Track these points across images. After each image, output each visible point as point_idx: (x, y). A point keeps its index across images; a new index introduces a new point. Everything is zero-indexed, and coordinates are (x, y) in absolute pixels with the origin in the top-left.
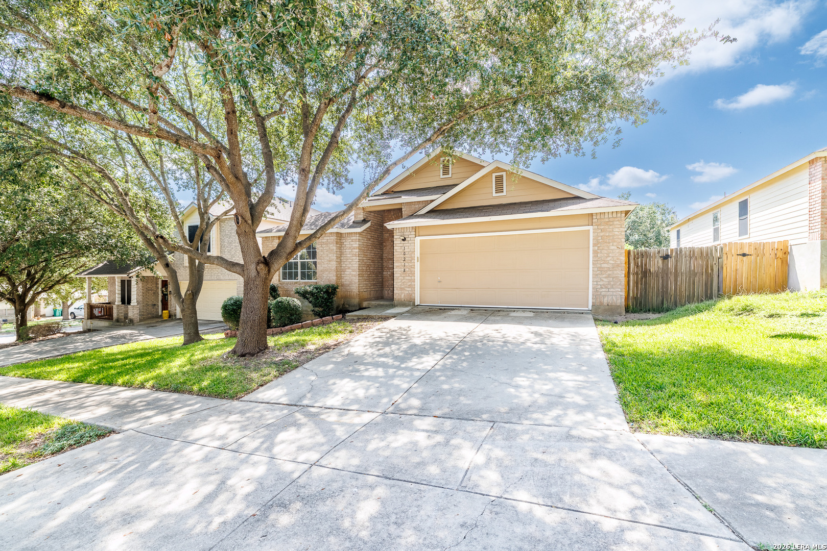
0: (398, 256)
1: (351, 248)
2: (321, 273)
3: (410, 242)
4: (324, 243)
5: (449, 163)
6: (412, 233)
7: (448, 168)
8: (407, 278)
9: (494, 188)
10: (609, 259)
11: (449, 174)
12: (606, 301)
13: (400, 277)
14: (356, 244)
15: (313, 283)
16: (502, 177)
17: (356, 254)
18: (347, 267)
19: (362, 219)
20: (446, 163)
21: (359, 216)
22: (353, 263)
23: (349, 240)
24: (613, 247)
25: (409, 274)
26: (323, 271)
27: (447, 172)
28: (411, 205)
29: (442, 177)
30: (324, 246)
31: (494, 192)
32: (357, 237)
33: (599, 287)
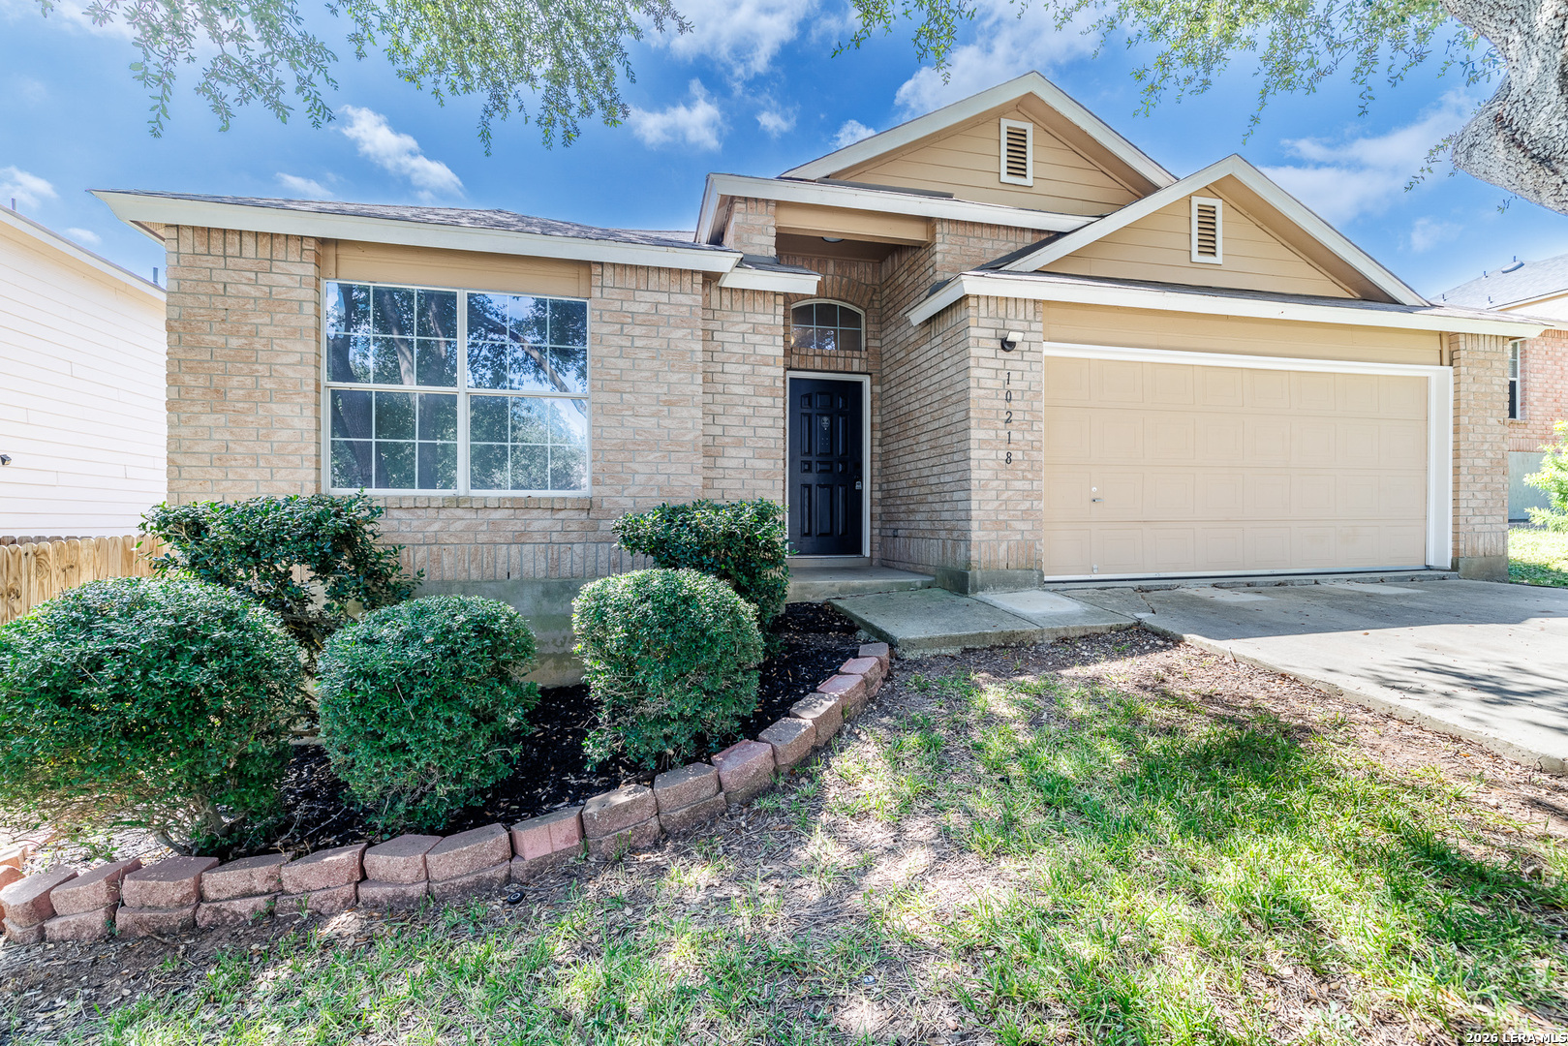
0: (986, 404)
1: (752, 359)
2: (621, 457)
3: (1028, 356)
4: (639, 319)
5: (1025, 141)
6: (1034, 326)
7: (1023, 156)
8: (1018, 485)
9: (1195, 237)
10: (1486, 446)
11: (1025, 176)
12: (1481, 547)
13: (995, 484)
14: (774, 345)
15: (569, 506)
16: (1214, 212)
17: (773, 388)
18: (727, 440)
19: (773, 252)
20: (1017, 141)
21: (757, 239)
22: (760, 424)
23: (738, 323)
24: (1492, 421)
25: (1023, 471)
26: (631, 447)
27: (1017, 167)
28: (969, 237)
29: (1005, 178)
30: (638, 331)
31: (1195, 249)
32: (775, 315)
33: (1471, 512)
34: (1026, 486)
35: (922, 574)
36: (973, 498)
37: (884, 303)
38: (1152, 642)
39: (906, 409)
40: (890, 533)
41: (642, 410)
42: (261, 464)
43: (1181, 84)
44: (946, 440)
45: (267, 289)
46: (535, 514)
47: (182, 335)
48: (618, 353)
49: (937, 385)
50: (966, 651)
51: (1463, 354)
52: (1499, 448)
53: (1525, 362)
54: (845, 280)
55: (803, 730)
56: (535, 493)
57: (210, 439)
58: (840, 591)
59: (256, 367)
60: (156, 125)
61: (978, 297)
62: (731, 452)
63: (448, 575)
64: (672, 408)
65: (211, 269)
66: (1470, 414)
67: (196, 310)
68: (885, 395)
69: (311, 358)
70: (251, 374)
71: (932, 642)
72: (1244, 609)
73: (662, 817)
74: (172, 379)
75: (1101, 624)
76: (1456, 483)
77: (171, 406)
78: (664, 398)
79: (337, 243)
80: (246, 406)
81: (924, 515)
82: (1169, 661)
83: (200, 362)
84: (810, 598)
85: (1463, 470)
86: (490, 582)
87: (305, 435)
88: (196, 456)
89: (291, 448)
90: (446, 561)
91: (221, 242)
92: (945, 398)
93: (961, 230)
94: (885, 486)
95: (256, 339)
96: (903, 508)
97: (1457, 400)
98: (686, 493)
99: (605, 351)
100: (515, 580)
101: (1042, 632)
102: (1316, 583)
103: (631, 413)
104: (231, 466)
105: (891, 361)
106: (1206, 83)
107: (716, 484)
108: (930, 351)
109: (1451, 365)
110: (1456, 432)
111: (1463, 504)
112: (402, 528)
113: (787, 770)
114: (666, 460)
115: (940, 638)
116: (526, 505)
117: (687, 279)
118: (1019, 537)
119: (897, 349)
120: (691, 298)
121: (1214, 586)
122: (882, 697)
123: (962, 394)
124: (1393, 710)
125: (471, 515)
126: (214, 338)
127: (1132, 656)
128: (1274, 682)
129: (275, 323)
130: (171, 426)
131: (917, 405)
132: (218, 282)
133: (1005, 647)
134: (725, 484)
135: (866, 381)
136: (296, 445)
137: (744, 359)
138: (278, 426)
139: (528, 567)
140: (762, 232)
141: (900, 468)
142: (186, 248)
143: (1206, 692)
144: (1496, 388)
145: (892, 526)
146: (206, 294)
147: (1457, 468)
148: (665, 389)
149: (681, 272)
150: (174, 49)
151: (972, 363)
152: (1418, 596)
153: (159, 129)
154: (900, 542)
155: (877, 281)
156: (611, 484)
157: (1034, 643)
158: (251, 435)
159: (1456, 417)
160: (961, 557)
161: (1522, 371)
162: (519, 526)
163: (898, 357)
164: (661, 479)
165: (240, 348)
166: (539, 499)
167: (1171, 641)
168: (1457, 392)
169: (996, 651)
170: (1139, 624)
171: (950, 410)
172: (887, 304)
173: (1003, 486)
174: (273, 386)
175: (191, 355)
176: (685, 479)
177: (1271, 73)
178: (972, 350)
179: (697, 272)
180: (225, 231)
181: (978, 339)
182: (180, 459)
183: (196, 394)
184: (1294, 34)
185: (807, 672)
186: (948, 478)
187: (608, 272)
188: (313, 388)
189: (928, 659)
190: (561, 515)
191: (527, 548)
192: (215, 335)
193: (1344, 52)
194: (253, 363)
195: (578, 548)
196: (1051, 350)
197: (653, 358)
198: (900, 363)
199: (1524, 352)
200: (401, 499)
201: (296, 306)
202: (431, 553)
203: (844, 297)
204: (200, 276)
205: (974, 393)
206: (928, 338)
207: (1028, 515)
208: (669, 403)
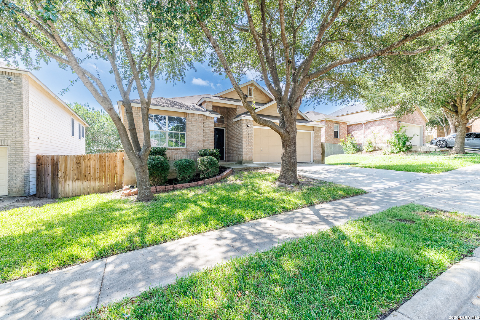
0: (245, 135)
2: (191, 142)
3: (251, 128)
4: (194, 121)
5: (252, 90)
6: (252, 124)
7: (251, 92)
10: (318, 143)
11: (252, 96)
12: (317, 159)
14: (213, 125)
15: (184, 149)
17: (213, 132)
18: (206, 140)
19: (213, 110)
20: (250, 90)
21: (209, 107)
22: (211, 137)
23: (207, 121)
24: (319, 140)
25: (250, 146)
26: (193, 141)
27: (250, 94)
28: (242, 108)
29: (248, 96)
30: (194, 123)
34: (250, 148)
35: (235, 162)
36: (243, 150)
37: (228, 115)
38: (265, 168)
39: (232, 135)
41: (194, 135)
44: (238, 141)
45: (139, 115)
48: (191, 126)
49: (238, 131)
50: (242, 169)
51: (315, 129)
52: (320, 144)
54: (221, 111)
56: (178, 147)
59: (137, 127)
61: (244, 119)
62: (206, 142)
66: (316, 138)
68: (228, 132)
76: (314, 149)
81: (235, 152)
85: (315, 147)
86: (172, 161)
92: (239, 134)
94: (228, 148)
96: (231, 151)
97: (314, 136)
98: (201, 148)
99: (189, 126)
105: (229, 126)
108: (236, 126)
109: (313, 131)
110: (314, 141)
111: (315, 152)
114: (198, 143)
115: (238, 168)
116: (177, 149)
118: (250, 156)
119: (231, 124)
120: (201, 118)
123: (241, 134)
125: (169, 151)
131: (234, 134)
135: (225, 129)
137: (208, 127)
139: (177, 159)
141: (231, 145)
144: (319, 135)
145: (229, 155)
148: (198, 132)
149: (200, 115)
151: (243, 129)
154: (230, 157)
155: (227, 112)
156: (189, 146)
157: (251, 169)
159: (314, 139)
160: (241, 159)
161: (339, 129)
162: (176, 152)
164: (197, 146)
169: (246, 169)
171: (239, 136)
172: (229, 118)
173: (247, 148)
174: (140, 130)
176: (201, 146)
178: (243, 127)
179: (203, 114)
180: (133, 107)
181: (244, 125)
186: (239, 147)
187: (189, 114)
189: (237, 170)
190: (182, 151)
191: (177, 156)
195: (185, 156)
196: (254, 127)
197: (196, 127)
198: (231, 127)
203: (221, 114)
205: (243, 134)
206: (236, 124)
207: (251, 152)
208: (198, 134)
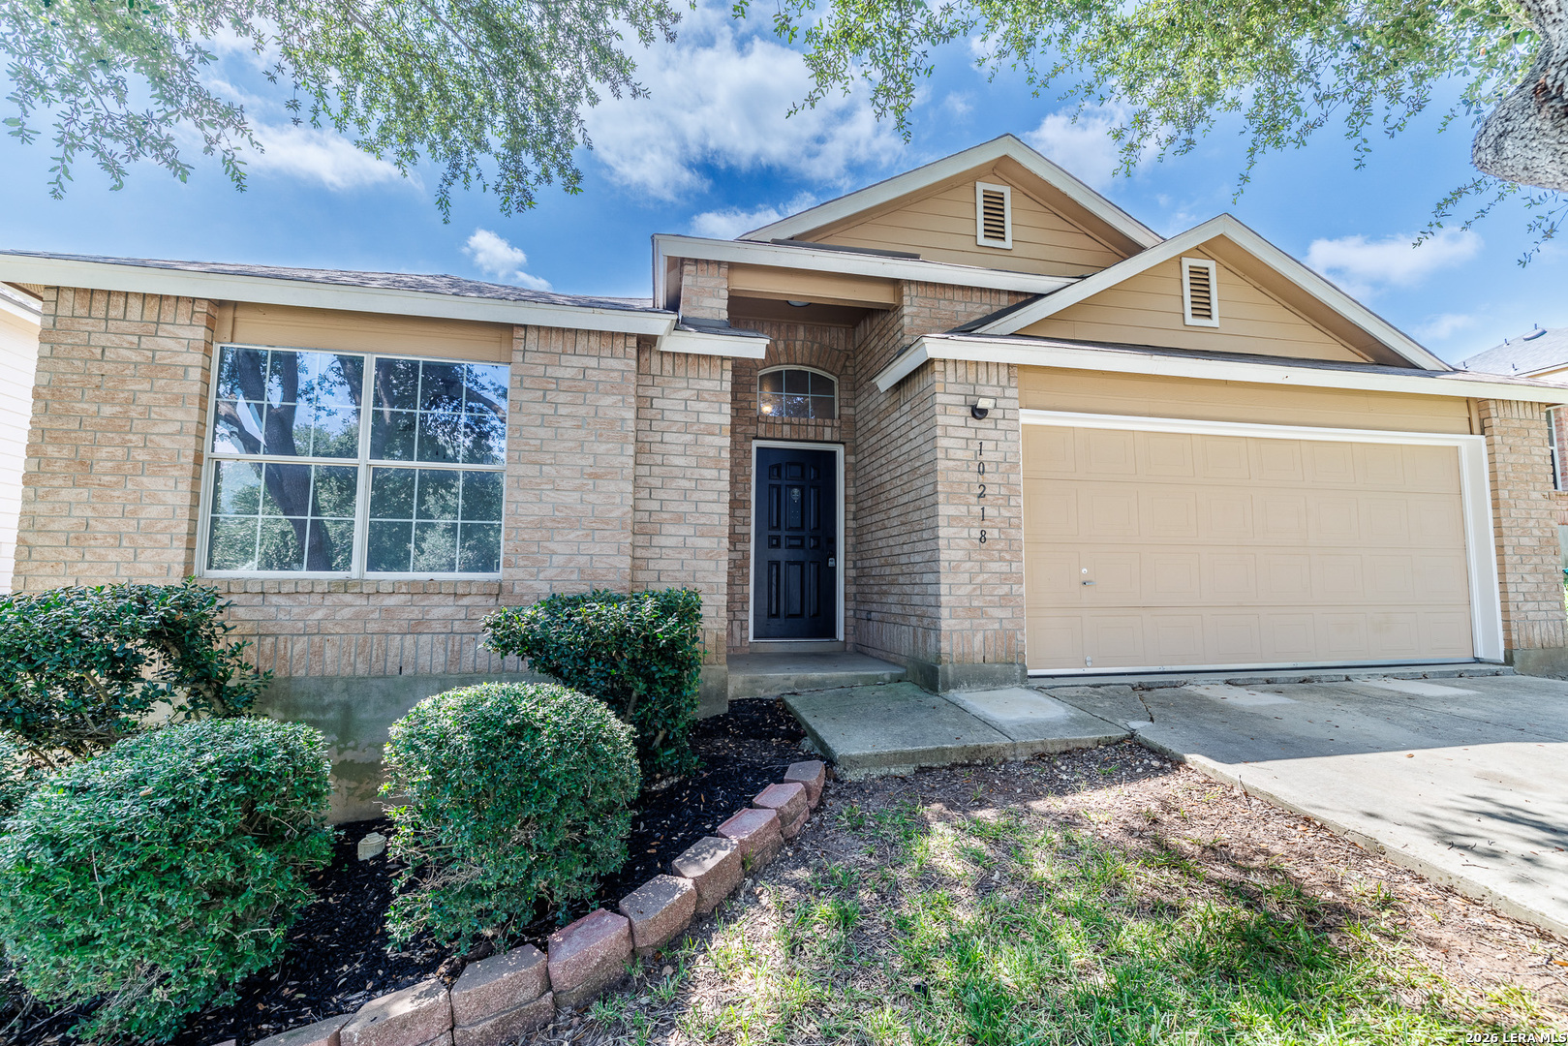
0: (956, 476)
1: (695, 428)
2: (538, 535)
3: (1002, 424)
4: (564, 385)
5: (1002, 204)
6: (1009, 393)
7: (1001, 219)
8: (995, 566)
9: (1188, 300)
10: (1532, 523)
11: (1003, 239)
12: (1537, 638)
13: (968, 565)
14: (720, 412)
15: (474, 590)
16: (1207, 274)
17: (718, 459)
18: (665, 516)
19: (725, 315)
20: (994, 204)
21: (708, 302)
22: (702, 498)
23: (680, 389)
24: (1535, 495)
25: (1000, 551)
26: (549, 524)
27: (995, 230)
28: (939, 300)
29: (982, 241)
30: (562, 398)
31: (1188, 312)
32: (722, 381)
33: (1521, 598)
34: (1004, 567)
35: (894, 664)
36: (942, 581)
37: (857, 369)
38: (1146, 761)
39: (878, 481)
40: (864, 615)
41: (564, 484)
42: (124, 544)
43: (1164, 145)
44: (916, 516)
45: (150, 354)
46: (436, 599)
47: (50, 403)
48: (539, 422)
49: (906, 456)
50: (921, 770)
51: (1495, 422)
52: (1547, 525)
53: (1562, 430)
54: (816, 346)
55: (677, 896)
56: (440, 576)
57: (69, 516)
58: (797, 685)
59: (130, 437)
60: (56, 186)
61: (945, 361)
62: (669, 529)
63: (330, 670)
64: (597, 481)
65: (90, 333)
66: (1510, 487)
67: (69, 376)
68: (859, 466)
69: (192, 428)
70: (123, 444)
71: (879, 759)
72: (1260, 717)
73: (458, 1032)
74: (33, 450)
75: (1087, 736)
76: (1501, 564)
77: (28, 479)
78: (589, 470)
79: (236, 305)
80: (114, 479)
81: (896, 598)
82: (1165, 792)
83: (66, 431)
84: (761, 693)
85: (1508, 550)
86: (378, 678)
87: (178, 511)
88: (51, 534)
89: (160, 526)
90: (329, 653)
91: (104, 304)
92: (914, 470)
93: (930, 292)
94: (859, 564)
95: (133, 407)
96: (876, 589)
97: (1493, 473)
98: (611, 577)
99: (525, 419)
100: (409, 677)
101: (1014, 747)
102: (1348, 679)
103: (551, 487)
104: (89, 546)
105: (864, 429)
106: (1190, 143)
107: (651, 565)
108: (900, 418)
109: (1483, 433)
110: (1496, 507)
111: (1511, 588)
112: (280, 616)
113: (650, 953)
114: (590, 539)
115: (889, 754)
116: (426, 590)
117: (620, 342)
118: (997, 626)
119: (869, 417)
120: (623, 362)
121: (1228, 682)
122: (804, 837)
123: (930, 466)
124: (1454, 882)
125: (362, 601)
126: (85, 406)
127: (1120, 782)
128: (1295, 827)
129: (155, 389)
130: (26, 501)
131: (887, 477)
132: (95, 347)
133: (968, 766)
134: (662, 565)
135: (840, 450)
136: (166, 522)
137: (686, 428)
138: (148, 501)
139: (424, 660)
140: (714, 295)
141: (873, 545)
142: (65, 310)
143: (1208, 840)
144: (1537, 459)
145: (867, 608)
146: (81, 359)
147: (1500, 548)
148: (591, 461)
149: (613, 335)
150: (77, 110)
151: (939, 432)
152: (1469, 699)
153: (60, 191)
154: (873, 626)
155: (850, 347)
156: (525, 566)
157: (1005, 760)
158: (115, 511)
159: (1494, 491)
160: (931, 649)
161: (1558, 440)
162: (416, 614)
163: (871, 425)
164: (583, 560)
165: (114, 417)
166: (440, 583)
167: (1171, 762)
168: (1492, 463)
169: (957, 771)
170: (1133, 736)
171: (918, 483)
172: (858, 370)
173: (977, 569)
174: (147, 458)
175: (57, 425)
176: (610, 560)
177: (1258, 131)
178: (939, 418)
179: (632, 335)
180: (110, 293)
181: (946, 405)
182: (31, 538)
183: (59, 466)
184: (1280, 91)
185: (725, 798)
186: (917, 558)
187: (532, 336)
188: (191, 459)
189: (872, 783)
190: (465, 601)
191: (424, 638)
192: (86, 402)
193: (1334, 103)
194: (127, 433)
196: (1028, 417)
197: (579, 427)
198: (872, 432)
199: (1559, 420)
200: (280, 582)
201: (181, 372)
202: (311, 644)
203: (815, 363)
204: (77, 340)
205: (941, 465)
206: (897, 405)
207: (1005, 601)
208: (595, 476)
